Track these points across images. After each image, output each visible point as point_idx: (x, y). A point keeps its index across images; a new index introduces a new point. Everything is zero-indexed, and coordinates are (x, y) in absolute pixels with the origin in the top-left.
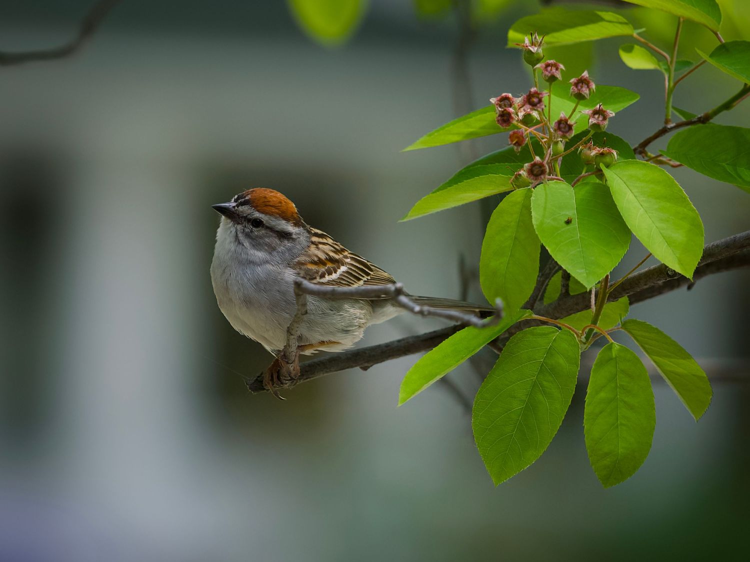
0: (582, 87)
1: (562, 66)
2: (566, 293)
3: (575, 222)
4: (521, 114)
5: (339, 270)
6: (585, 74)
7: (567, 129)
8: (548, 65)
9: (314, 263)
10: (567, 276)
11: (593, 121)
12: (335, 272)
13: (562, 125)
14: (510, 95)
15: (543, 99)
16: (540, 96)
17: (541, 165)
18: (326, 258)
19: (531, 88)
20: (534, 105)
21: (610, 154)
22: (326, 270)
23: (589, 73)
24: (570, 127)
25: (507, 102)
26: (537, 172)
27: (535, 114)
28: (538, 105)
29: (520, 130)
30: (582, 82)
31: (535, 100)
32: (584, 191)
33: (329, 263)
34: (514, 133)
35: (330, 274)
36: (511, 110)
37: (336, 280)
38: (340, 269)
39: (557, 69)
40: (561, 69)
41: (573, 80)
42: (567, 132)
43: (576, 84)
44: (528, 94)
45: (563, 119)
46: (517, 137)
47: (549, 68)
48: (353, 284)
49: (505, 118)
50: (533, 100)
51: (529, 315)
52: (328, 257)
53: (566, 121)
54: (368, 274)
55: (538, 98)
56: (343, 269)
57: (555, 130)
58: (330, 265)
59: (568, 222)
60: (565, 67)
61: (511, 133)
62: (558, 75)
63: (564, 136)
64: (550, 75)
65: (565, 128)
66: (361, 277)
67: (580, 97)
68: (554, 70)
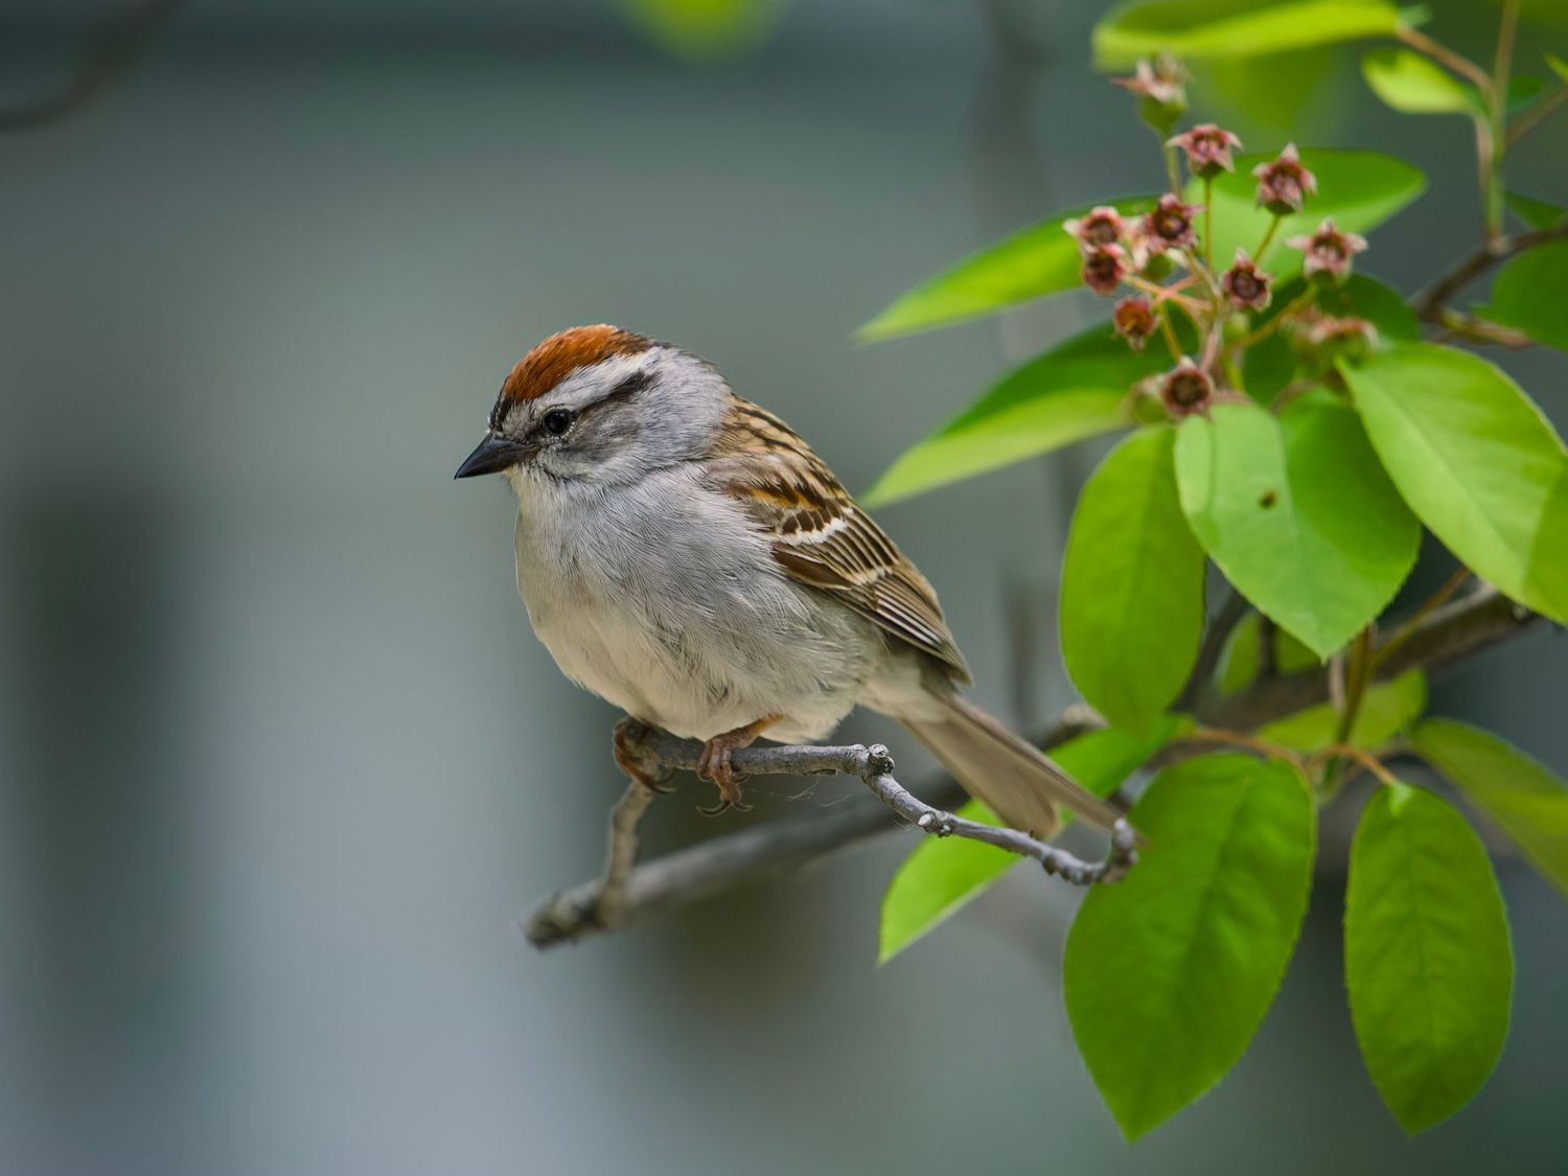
0: (1283, 185)
1: (1233, 139)
2: (1269, 670)
3: (1284, 502)
4: (1140, 257)
5: (827, 525)
6: (1290, 153)
7: (1253, 289)
8: (1199, 138)
9: (769, 490)
10: (1269, 629)
11: (1313, 263)
12: (820, 528)
13: (1241, 282)
14: (1112, 213)
15: (1192, 222)
16: (1185, 214)
17: (1194, 380)
18: (799, 484)
19: (1160, 196)
20: (1171, 237)
21: (1358, 335)
22: (799, 516)
23: (1300, 150)
24: (1260, 285)
25: (1105, 230)
26: (1187, 396)
27: (1175, 255)
28: (1181, 237)
29: (1141, 299)
30: (1283, 172)
31: (1173, 224)
32: (1301, 428)
33: (804, 499)
34: (1128, 305)
35: (807, 527)
36: (1116, 249)
37: (820, 547)
38: (829, 522)
39: (1222, 145)
40: (1234, 147)
41: (1261, 169)
42: (1253, 297)
43: (1269, 179)
44: (1154, 209)
45: (1243, 266)
46: (1136, 316)
47: (1203, 145)
48: (856, 571)
49: (1104, 270)
50: (1168, 225)
51: (1187, 727)
52: (802, 484)
53: (1250, 271)
54: (889, 562)
55: (1179, 218)
56: (837, 524)
57: (1226, 295)
58: (803, 506)
59: (1268, 501)
60: (1241, 138)
61: (1119, 304)
62: (1225, 160)
63: (1246, 308)
64: (1204, 161)
65: (1248, 288)
66: (872, 562)
67: (1280, 208)
68: (1214, 147)
